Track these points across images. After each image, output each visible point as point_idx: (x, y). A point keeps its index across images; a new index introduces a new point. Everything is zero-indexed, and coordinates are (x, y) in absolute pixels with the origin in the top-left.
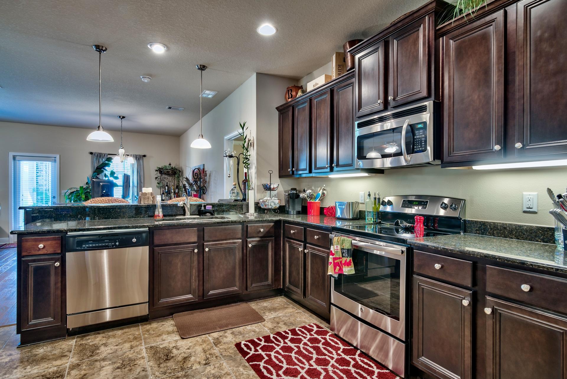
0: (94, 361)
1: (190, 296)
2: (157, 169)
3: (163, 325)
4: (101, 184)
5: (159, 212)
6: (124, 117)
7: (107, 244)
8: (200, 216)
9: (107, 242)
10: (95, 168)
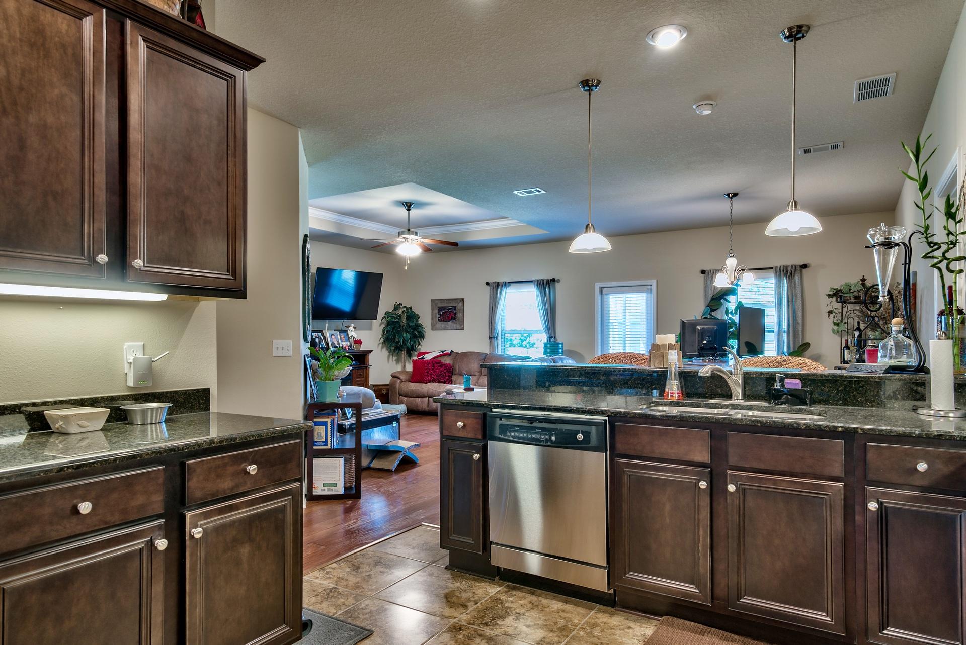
0: (478, 634)
1: (692, 589)
2: (831, 293)
3: (629, 628)
4: (699, 328)
5: (673, 387)
6: (735, 195)
7: (538, 436)
8: (770, 403)
9: (538, 433)
10: (709, 299)
